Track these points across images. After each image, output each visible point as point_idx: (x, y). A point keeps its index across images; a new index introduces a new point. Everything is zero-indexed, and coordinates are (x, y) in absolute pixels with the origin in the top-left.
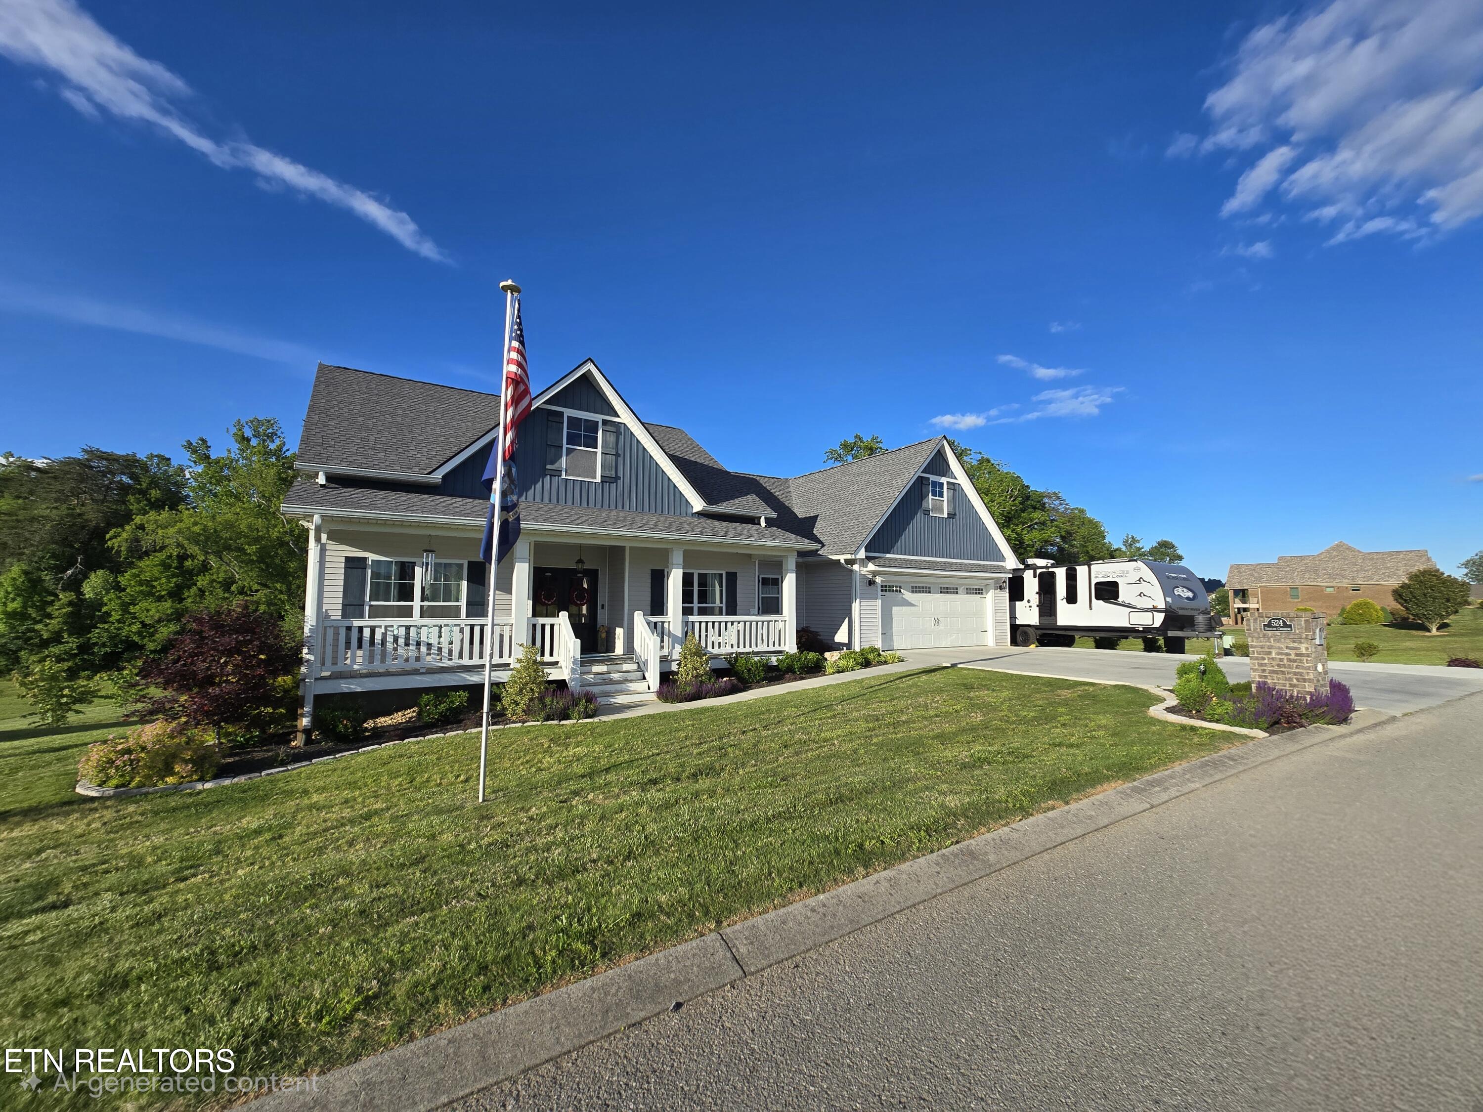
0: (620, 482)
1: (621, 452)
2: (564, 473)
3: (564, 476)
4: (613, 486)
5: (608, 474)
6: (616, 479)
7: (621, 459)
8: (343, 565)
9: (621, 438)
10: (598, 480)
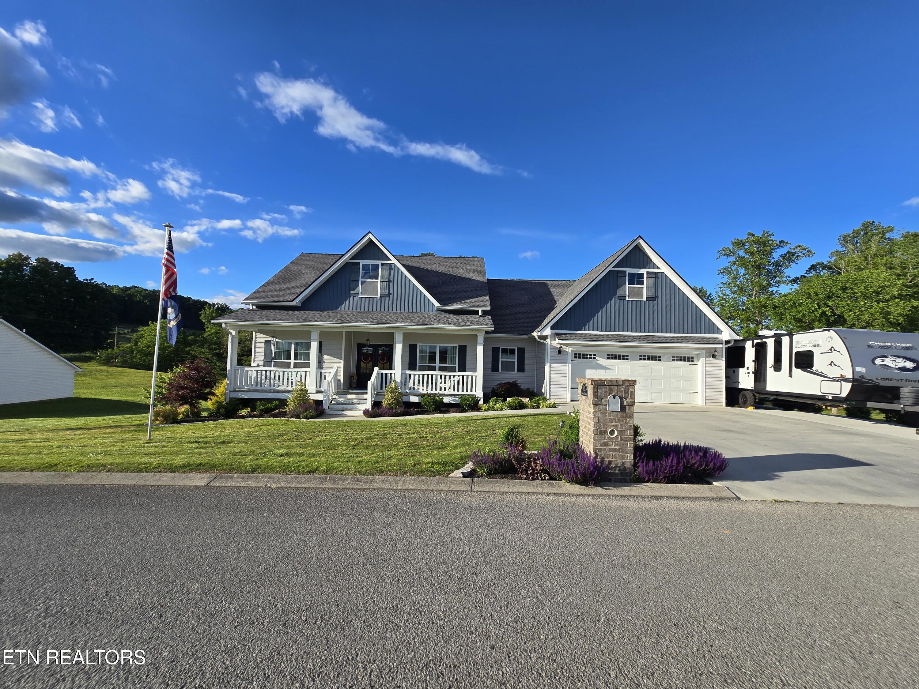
0: (391, 296)
1: (392, 279)
2: (360, 294)
3: (360, 296)
4: (387, 299)
5: (383, 292)
6: (389, 294)
7: (391, 284)
8: (264, 344)
9: (392, 271)
10: (379, 296)
